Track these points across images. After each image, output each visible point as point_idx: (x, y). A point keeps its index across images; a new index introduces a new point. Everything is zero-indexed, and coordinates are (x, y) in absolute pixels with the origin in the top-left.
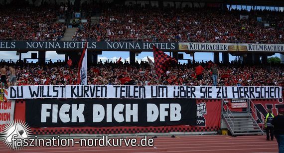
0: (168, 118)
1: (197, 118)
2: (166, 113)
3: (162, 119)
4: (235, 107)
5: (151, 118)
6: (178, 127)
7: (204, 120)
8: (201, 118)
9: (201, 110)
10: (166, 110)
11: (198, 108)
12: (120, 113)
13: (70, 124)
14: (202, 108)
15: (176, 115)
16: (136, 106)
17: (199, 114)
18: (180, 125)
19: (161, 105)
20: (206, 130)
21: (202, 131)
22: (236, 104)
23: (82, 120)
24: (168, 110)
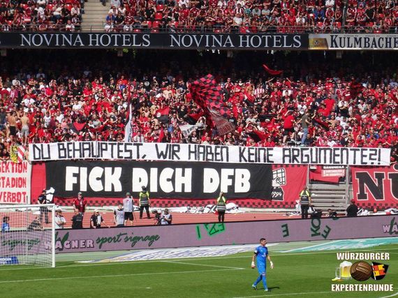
0: (231, 188)
1: (272, 189)
2: (230, 182)
3: (224, 190)
4: (327, 175)
5: (209, 188)
6: (246, 201)
7: (282, 193)
8: (278, 190)
9: (279, 179)
10: (230, 177)
11: (275, 176)
12: (168, 180)
13: (103, 194)
14: (280, 175)
15: (243, 184)
16: (189, 171)
17: (275, 184)
18: (247, 198)
19: (223, 171)
20: (284, 207)
21: (278, 207)
22: (329, 171)
23: (118, 188)
24: (232, 177)
